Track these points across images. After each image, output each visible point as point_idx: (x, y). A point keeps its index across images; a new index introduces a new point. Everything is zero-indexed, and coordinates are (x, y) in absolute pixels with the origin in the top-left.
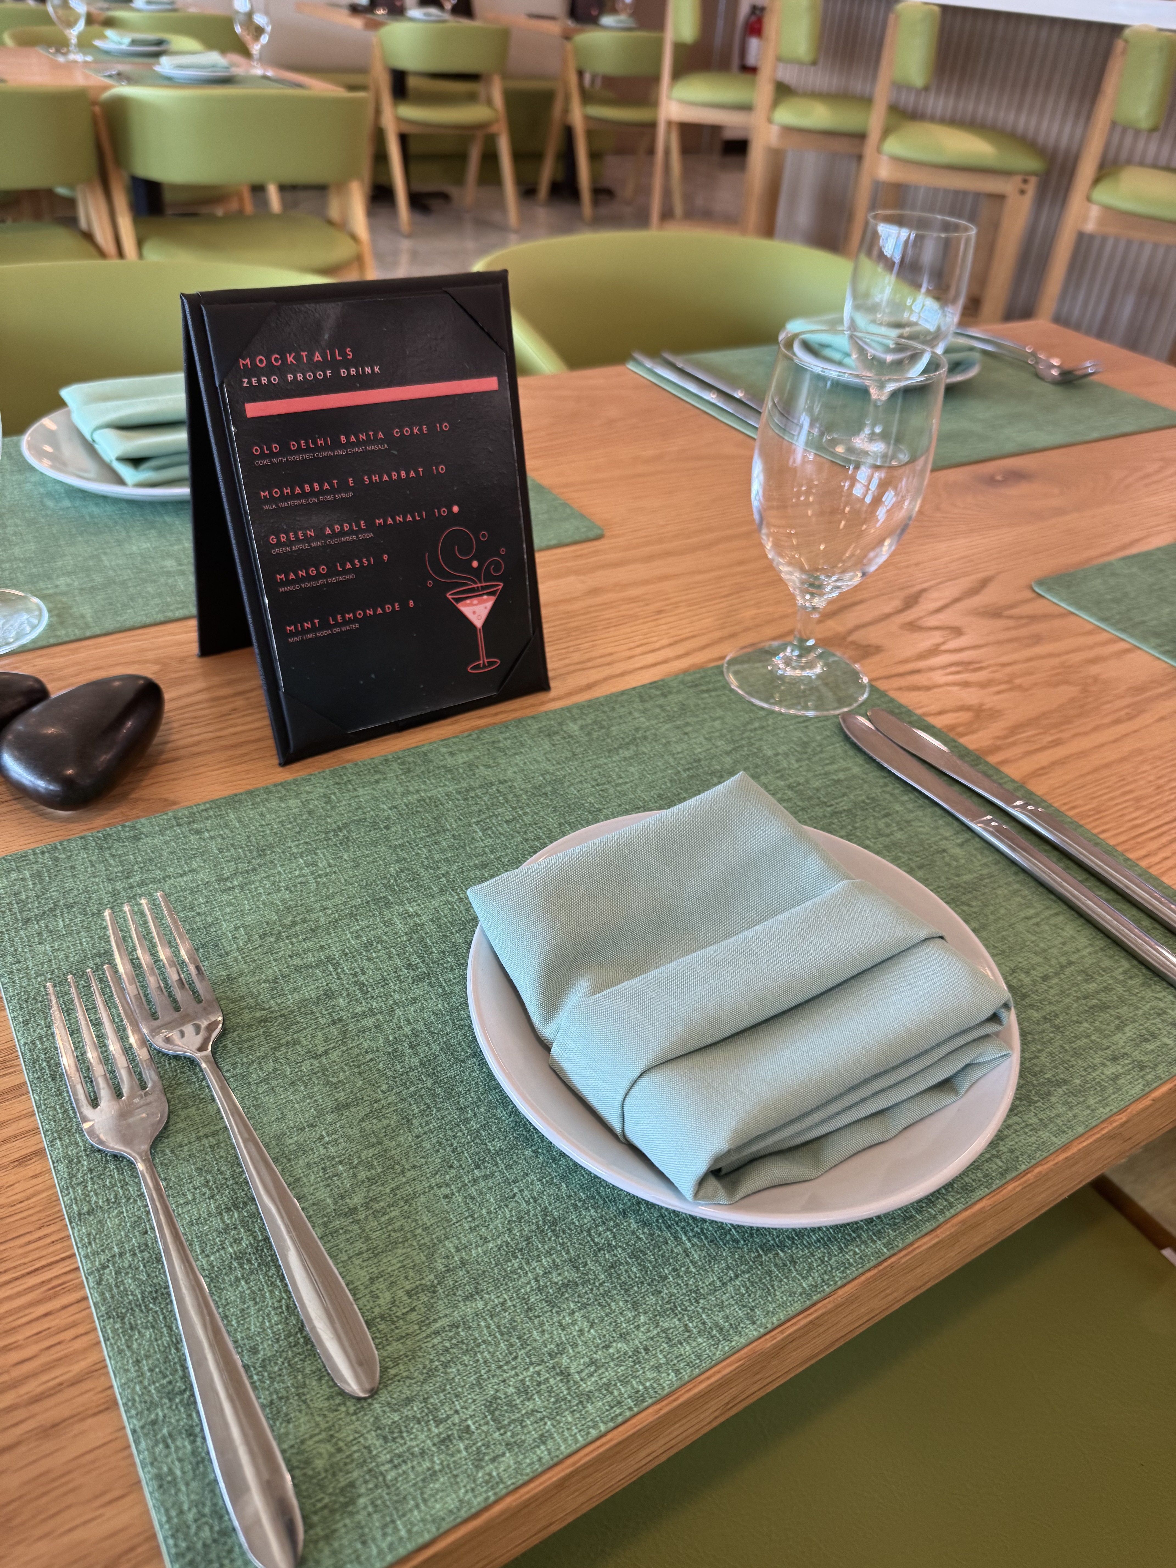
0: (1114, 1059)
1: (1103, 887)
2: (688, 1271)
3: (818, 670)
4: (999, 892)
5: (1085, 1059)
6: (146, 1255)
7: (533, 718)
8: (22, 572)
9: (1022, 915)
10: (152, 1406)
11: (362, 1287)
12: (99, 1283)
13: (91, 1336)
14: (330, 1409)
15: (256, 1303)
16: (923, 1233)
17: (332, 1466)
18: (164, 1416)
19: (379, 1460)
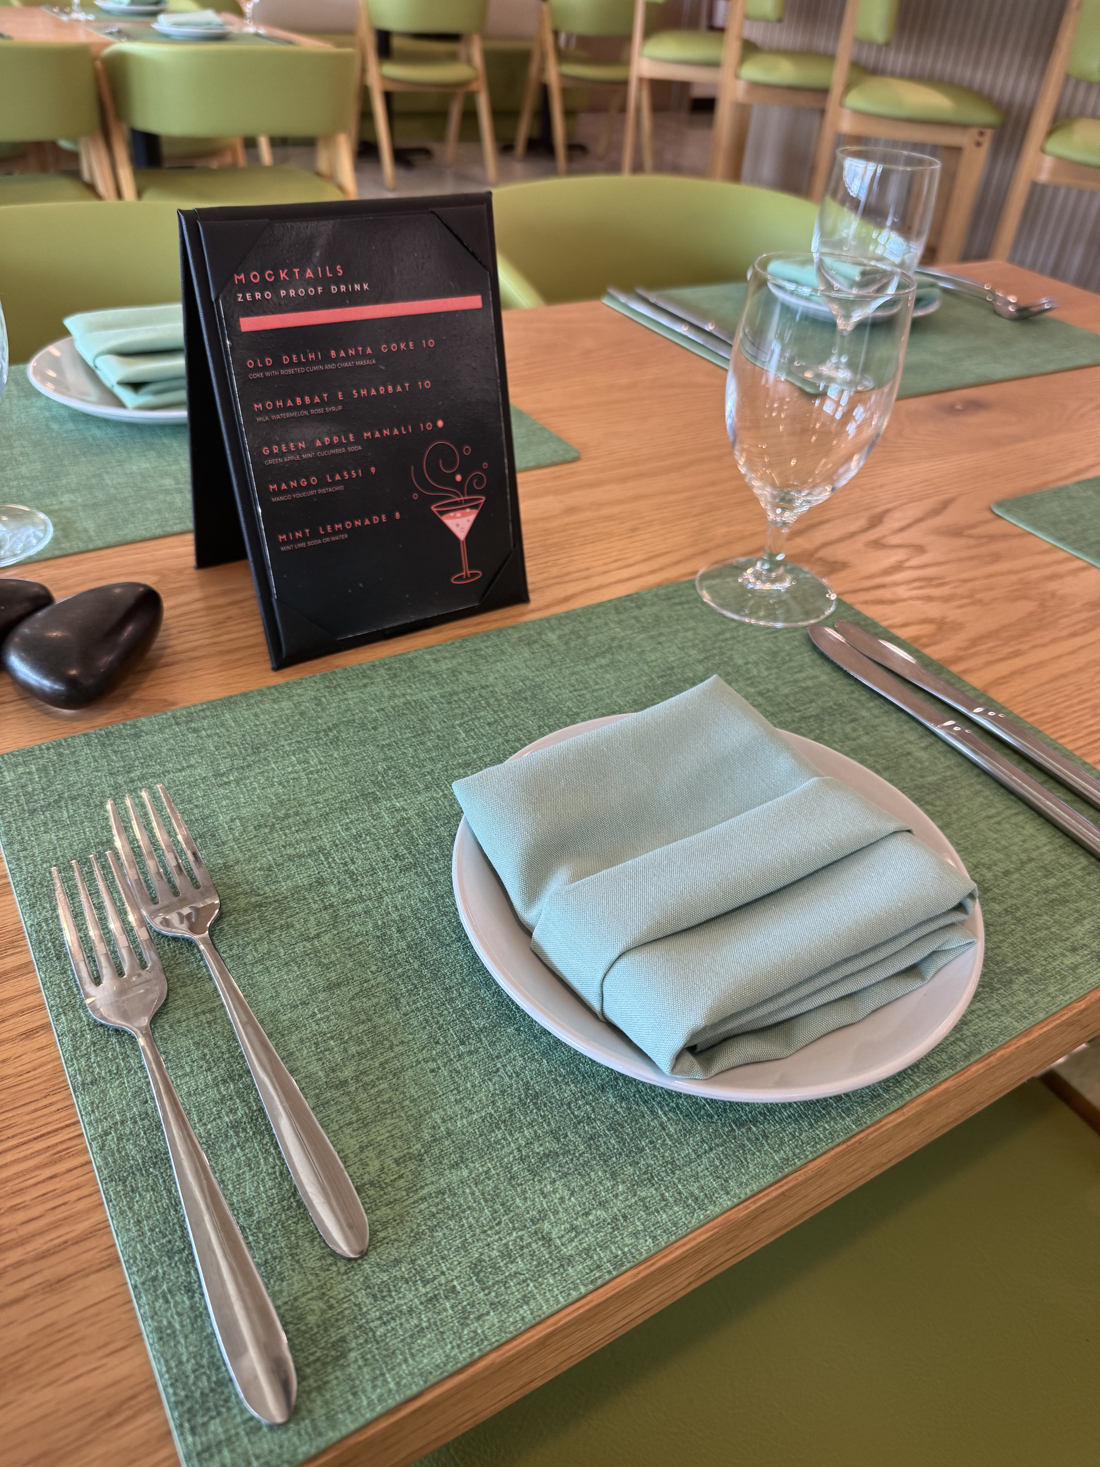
0: (1074, 950)
1: (1062, 789)
2: (664, 1144)
3: (787, 584)
4: (962, 793)
5: (1045, 950)
6: (146, 1123)
7: (514, 627)
8: (28, 490)
9: (984, 814)
10: (152, 1263)
11: (352, 1156)
12: (102, 1149)
13: (94, 1198)
14: (321, 1269)
15: (251, 1169)
16: (889, 1111)
17: (324, 1322)
18: (164, 1273)
19: (369, 1317)
